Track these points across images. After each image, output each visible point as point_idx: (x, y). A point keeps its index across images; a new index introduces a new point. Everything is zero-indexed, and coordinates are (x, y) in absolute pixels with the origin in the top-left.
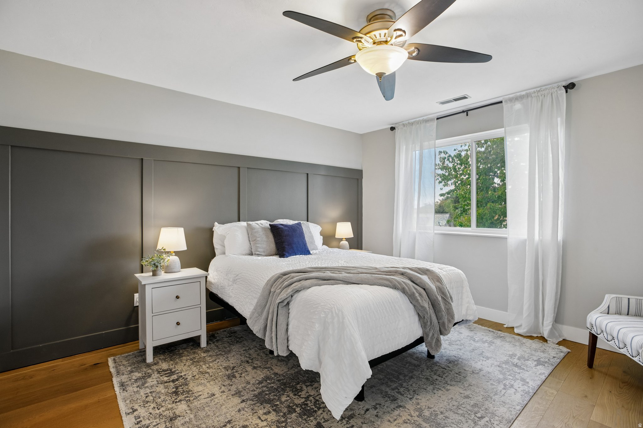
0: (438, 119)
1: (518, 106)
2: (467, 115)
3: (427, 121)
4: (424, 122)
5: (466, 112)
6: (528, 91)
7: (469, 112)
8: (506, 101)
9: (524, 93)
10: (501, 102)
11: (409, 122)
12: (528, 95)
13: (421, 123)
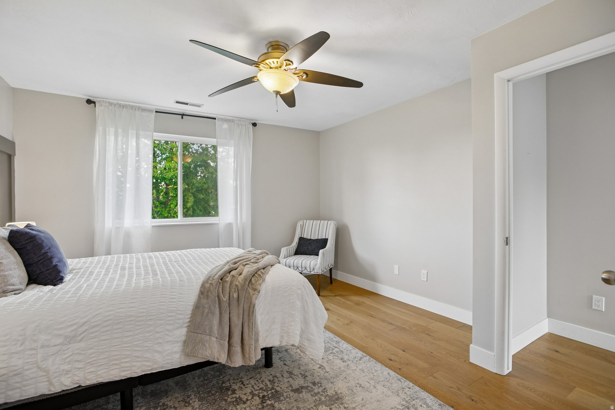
0: (156, 112)
1: (225, 126)
2: (182, 118)
3: (144, 110)
4: (140, 109)
5: (183, 115)
6: (233, 118)
7: (184, 117)
8: (218, 119)
9: (230, 118)
10: (215, 119)
11: (118, 102)
12: (232, 121)
13: (135, 109)
